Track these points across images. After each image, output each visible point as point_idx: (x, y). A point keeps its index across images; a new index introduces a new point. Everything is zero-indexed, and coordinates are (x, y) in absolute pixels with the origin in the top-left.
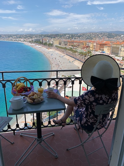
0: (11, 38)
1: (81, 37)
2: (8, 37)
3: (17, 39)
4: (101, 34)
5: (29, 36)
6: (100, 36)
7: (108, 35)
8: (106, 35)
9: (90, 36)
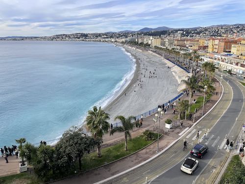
0: (99, 38)
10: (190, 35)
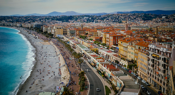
0: (3, 22)
1: (105, 20)
3: (12, 24)
4: (134, 15)
5: (31, 19)
6: (133, 18)
7: (143, 16)
8: (141, 17)
9: (118, 18)
10: (95, 21)
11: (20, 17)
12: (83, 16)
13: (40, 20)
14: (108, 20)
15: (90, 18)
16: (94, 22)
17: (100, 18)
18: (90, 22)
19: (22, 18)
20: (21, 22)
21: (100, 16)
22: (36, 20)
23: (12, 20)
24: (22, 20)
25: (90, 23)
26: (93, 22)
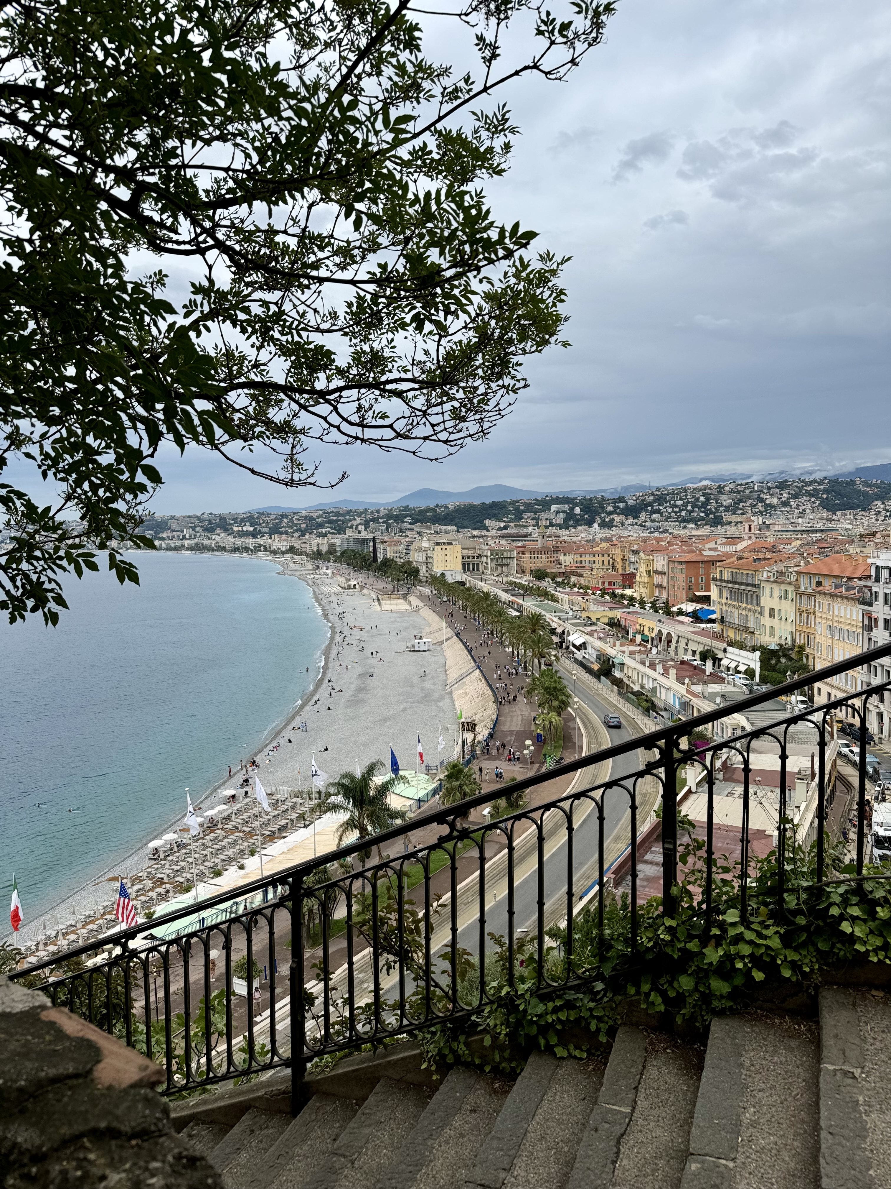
2: (206, 530)
4: (781, 487)
5: (331, 522)
6: (775, 501)
7: (825, 491)
8: (815, 494)
9: (704, 505)
10: (598, 519)
11: (283, 516)
12: (545, 503)
13: (366, 524)
14: (656, 516)
15: (577, 510)
16: (596, 525)
17: (622, 505)
18: (575, 527)
19: (292, 520)
20: (286, 533)
21: (622, 499)
22: (350, 524)
23: (251, 529)
24: (291, 527)
25: (579, 528)
26: (590, 524)
